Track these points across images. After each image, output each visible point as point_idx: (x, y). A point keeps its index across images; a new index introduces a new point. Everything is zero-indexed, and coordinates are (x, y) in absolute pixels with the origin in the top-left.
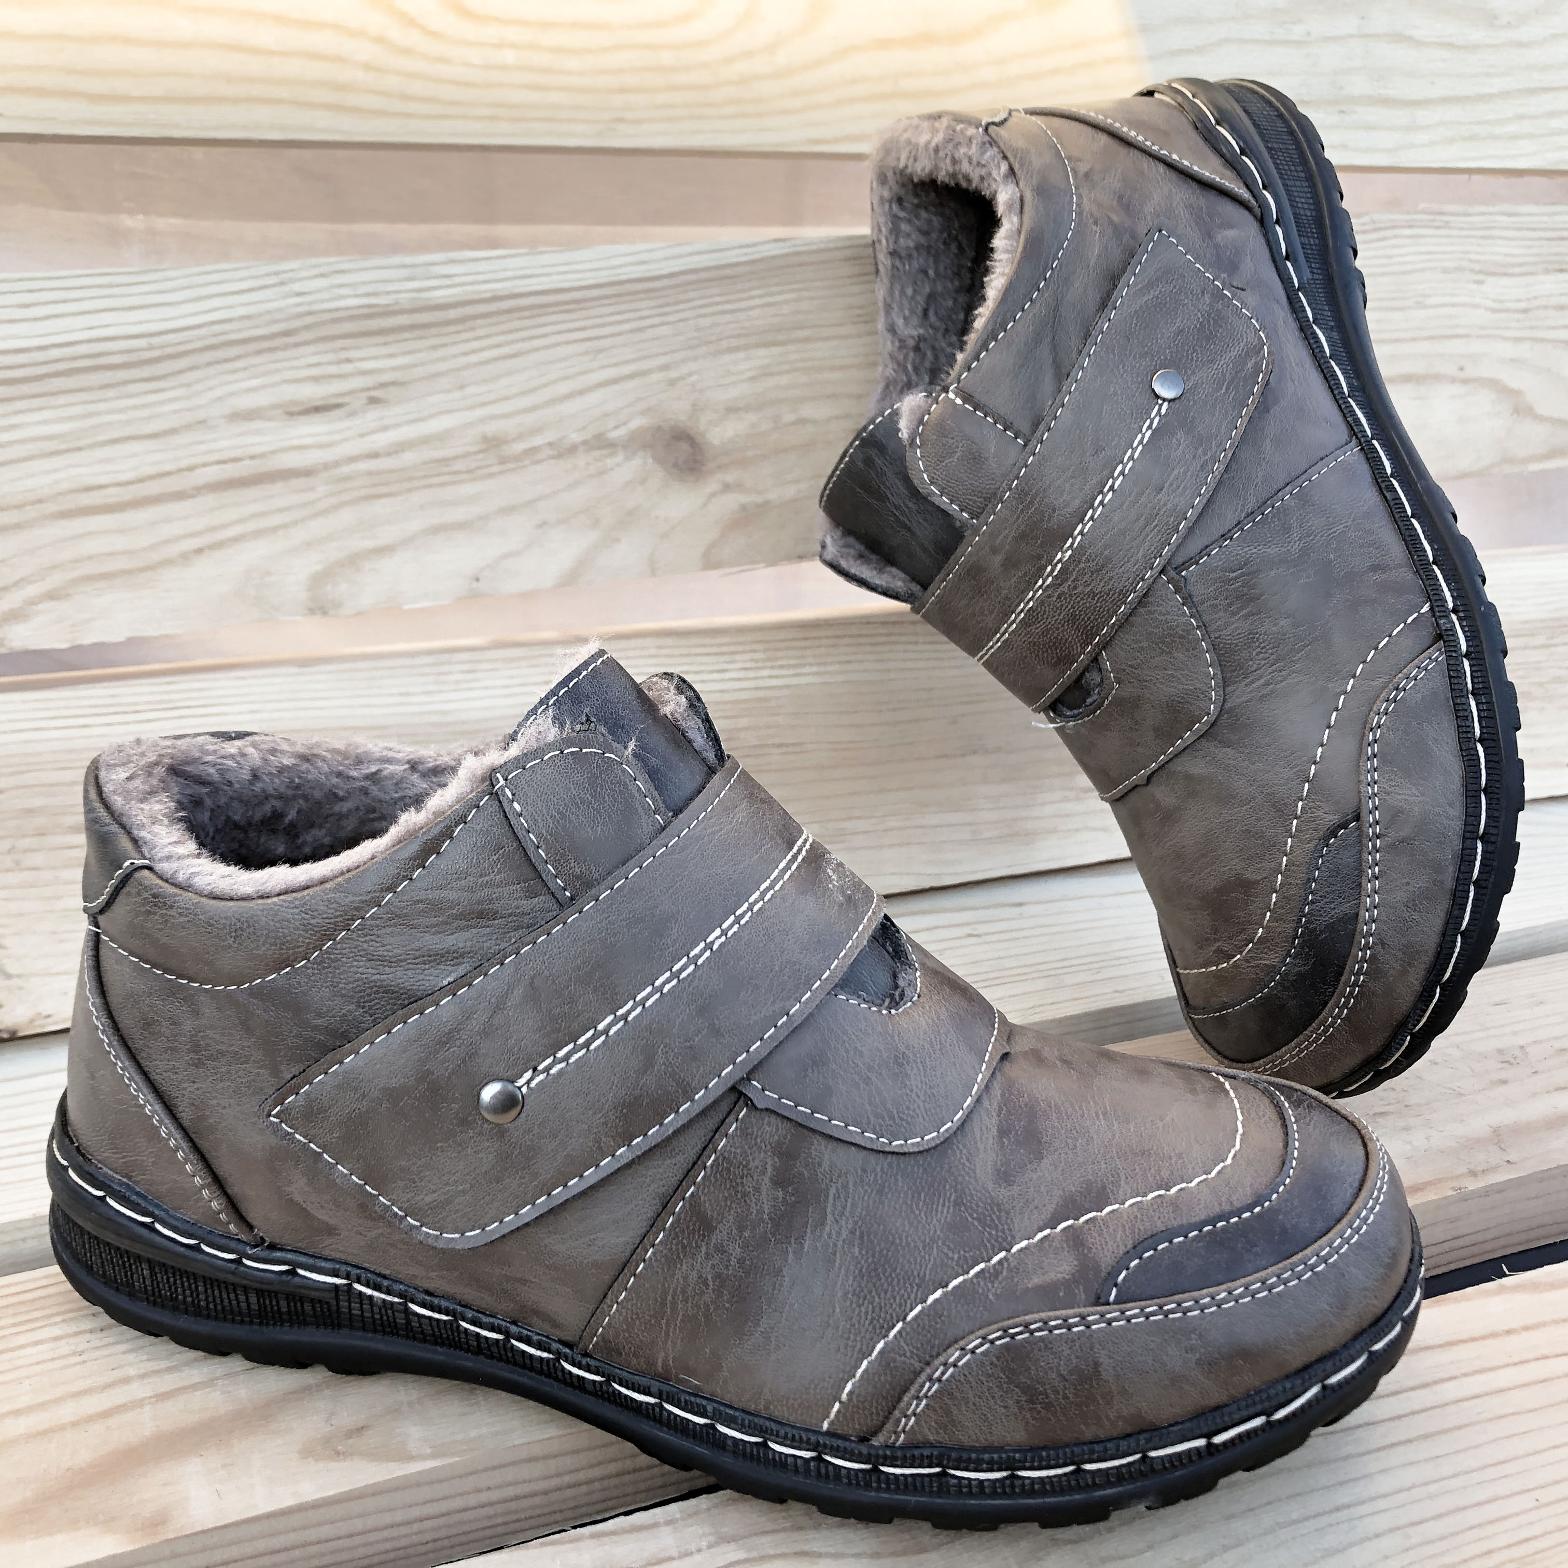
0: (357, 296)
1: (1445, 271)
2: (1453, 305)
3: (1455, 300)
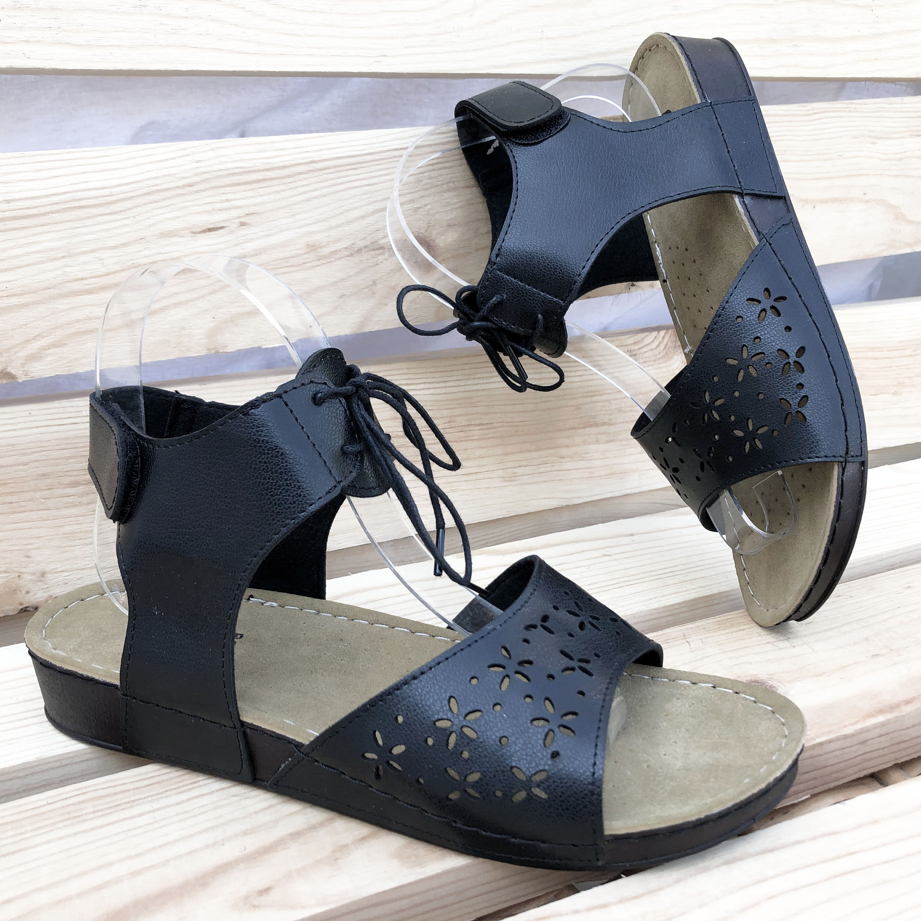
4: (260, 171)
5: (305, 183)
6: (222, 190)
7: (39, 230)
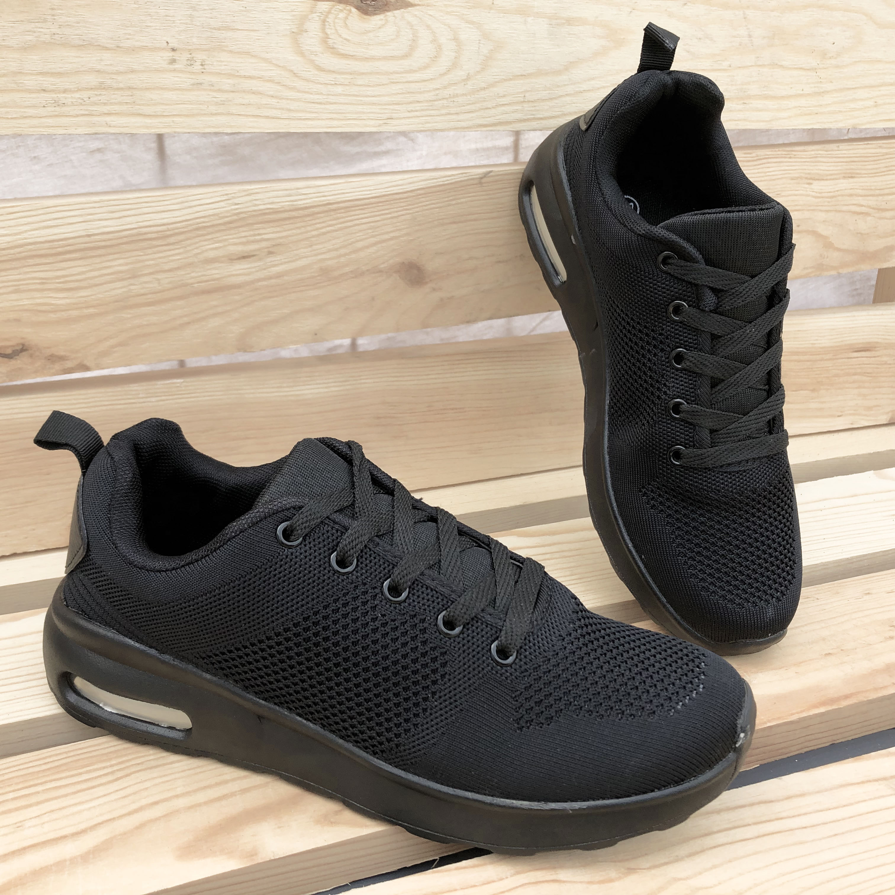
0: (264, 204)
1: (792, 179)
2: (796, 195)
3: (797, 192)
4: (285, 211)
5: (321, 220)
6: (256, 226)
7: (111, 257)
